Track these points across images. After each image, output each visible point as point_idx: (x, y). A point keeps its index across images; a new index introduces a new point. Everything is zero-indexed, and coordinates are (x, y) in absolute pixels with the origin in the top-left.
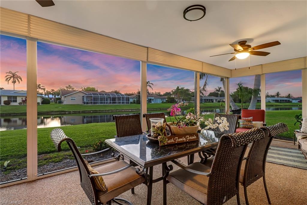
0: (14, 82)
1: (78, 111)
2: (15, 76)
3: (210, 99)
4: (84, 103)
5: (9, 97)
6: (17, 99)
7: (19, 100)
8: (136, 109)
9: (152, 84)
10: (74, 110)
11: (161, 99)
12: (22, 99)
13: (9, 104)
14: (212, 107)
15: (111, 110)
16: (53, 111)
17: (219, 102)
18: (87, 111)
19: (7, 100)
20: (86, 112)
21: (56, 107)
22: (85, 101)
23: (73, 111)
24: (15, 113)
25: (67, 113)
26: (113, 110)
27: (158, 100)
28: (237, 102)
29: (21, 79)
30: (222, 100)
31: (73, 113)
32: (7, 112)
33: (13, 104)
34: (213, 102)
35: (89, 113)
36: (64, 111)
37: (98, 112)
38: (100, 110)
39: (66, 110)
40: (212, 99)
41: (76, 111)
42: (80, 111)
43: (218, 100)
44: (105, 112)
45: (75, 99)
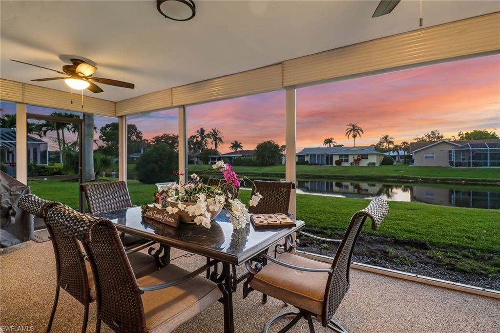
0: (354, 136)
1: (432, 179)
2: (356, 128)
4: (451, 163)
5: (340, 156)
6: (348, 158)
7: (351, 159)
10: (424, 177)
12: (354, 158)
13: (340, 164)
16: (388, 177)
18: (451, 180)
19: (338, 159)
20: (450, 182)
21: (395, 171)
22: (452, 160)
23: (422, 179)
25: (410, 181)
29: (361, 131)
31: (422, 182)
32: (334, 175)
33: (344, 164)
35: (457, 184)
36: (406, 177)
37: (480, 185)
39: (411, 176)
41: (429, 179)
42: (436, 180)
45: (434, 156)
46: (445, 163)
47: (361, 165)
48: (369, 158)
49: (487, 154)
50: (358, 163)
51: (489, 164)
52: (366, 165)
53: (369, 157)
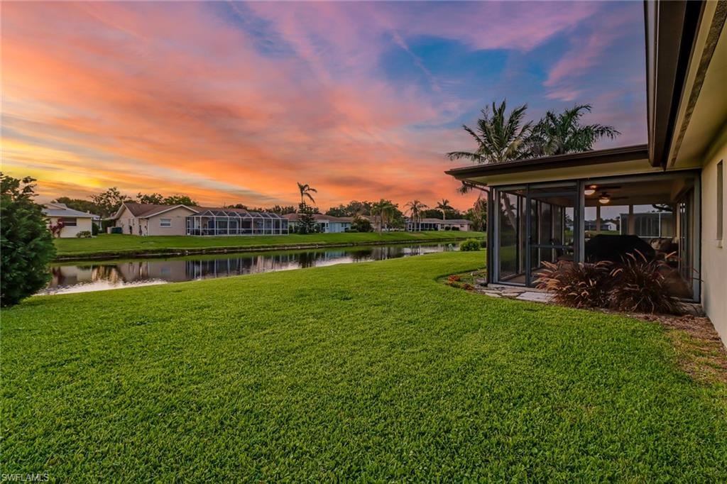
1: (198, 250)
3: (431, 225)
4: (195, 232)
8: (309, 245)
9: (313, 190)
11: (342, 223)
14: (440, 239)
15: (263, 247)
17: (447, 229)
18: (215, 249)
23: (189, 251)
24: (66, 256)
25: (179, 254)
26: (267, 247)
27: (337, 225)
28: (480, 229)
30: (452, 226)
34: (436, 229)
35: (220, 253)
37: (237, 252)
38: (241, 248)
40: (434, 225)
41: (194, 250)
42: (202, 250)
43: (445, 226)
44: (252, 252)
45: (171, 223)
46: (181, 231)
47: (63, 235)
48: (77, 224)
49: (227, 222)
50: (59, 233)
51: (228, 232)
52: (74, 236)
53: (78, 222)
